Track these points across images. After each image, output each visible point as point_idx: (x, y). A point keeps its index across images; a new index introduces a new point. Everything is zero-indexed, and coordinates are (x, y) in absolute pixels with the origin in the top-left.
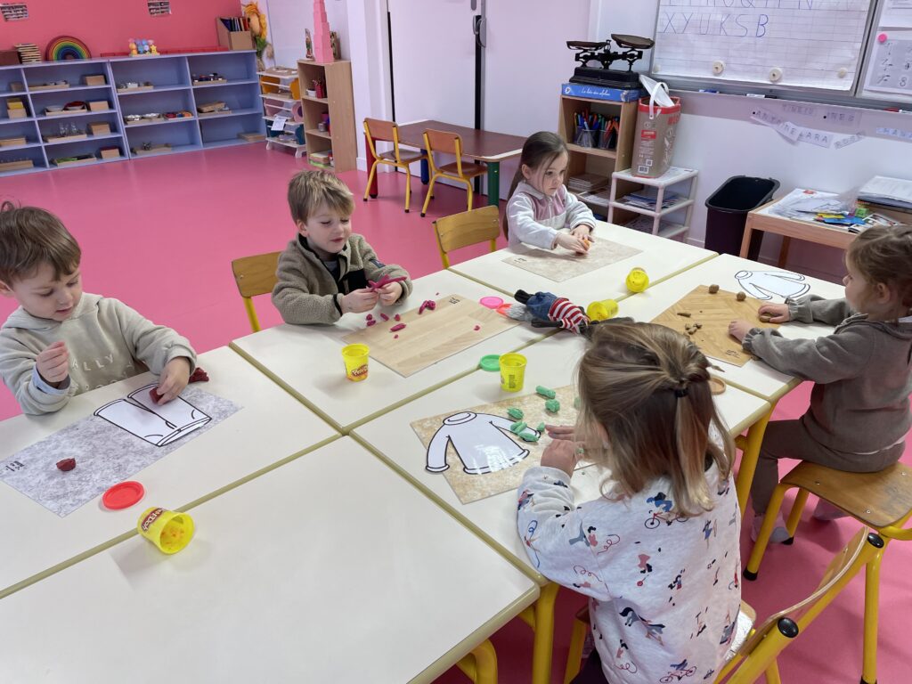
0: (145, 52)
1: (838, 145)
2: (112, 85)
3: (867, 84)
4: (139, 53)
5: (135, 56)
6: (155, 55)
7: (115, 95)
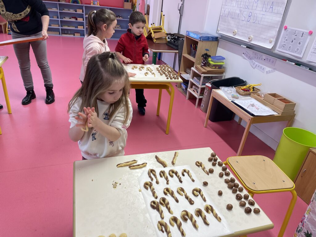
0: (95, 4)
1: (267, 72)
2: (84, 13)
3: (277, 48)
4: (93, 4)
5: (92, 5)
6: (98, 6)
7: (85, 17)
